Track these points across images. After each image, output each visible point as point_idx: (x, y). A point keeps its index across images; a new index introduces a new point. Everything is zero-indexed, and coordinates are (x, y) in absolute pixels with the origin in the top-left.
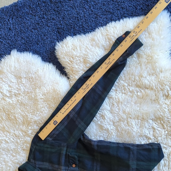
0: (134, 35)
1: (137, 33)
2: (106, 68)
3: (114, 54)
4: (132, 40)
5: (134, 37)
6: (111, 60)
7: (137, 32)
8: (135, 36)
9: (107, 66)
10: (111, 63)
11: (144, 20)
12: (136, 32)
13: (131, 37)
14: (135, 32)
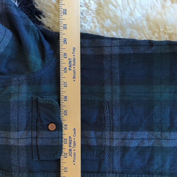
2: (74, 77)
3: (65, 40)
6: (70, 55)
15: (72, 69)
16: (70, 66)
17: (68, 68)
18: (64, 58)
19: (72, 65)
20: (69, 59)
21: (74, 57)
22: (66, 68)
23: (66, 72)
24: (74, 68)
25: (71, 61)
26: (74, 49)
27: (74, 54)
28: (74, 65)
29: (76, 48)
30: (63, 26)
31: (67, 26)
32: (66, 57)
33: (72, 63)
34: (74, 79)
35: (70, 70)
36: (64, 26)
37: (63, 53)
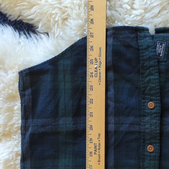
0: (96, 68)
1: (98, 60)
2: (99, 161)
3: (91, 127)
4: (100, 79)
5: (98, 71)
6: (96, 141)
7: (98, 58)
8: (99, 67)
9: (97, 156)
10: (99, 144)
11: (91, 31)
12: (96, 59)
13: (94, 75)
14: (94, 61)
15: (97, 153)
16: (95, 151)
17: (93, 152)
18: (90, 143)
19: (97, 149)
20: (95, 144)
21: (99, 142)
22: (92, 152)
23: (92, 156)
24: (99, 152)
25: (96, 146)
26: (99, 135)
27: (99, 140)
28: (99, 149)
29: (101, 134)
30: (89, 114)
31: (93, 114)
32: (92, 142)
33: (98, 147)
34: (99, 163)
35: (96, 154)
36: (91, 114)
37: (89, 139)
